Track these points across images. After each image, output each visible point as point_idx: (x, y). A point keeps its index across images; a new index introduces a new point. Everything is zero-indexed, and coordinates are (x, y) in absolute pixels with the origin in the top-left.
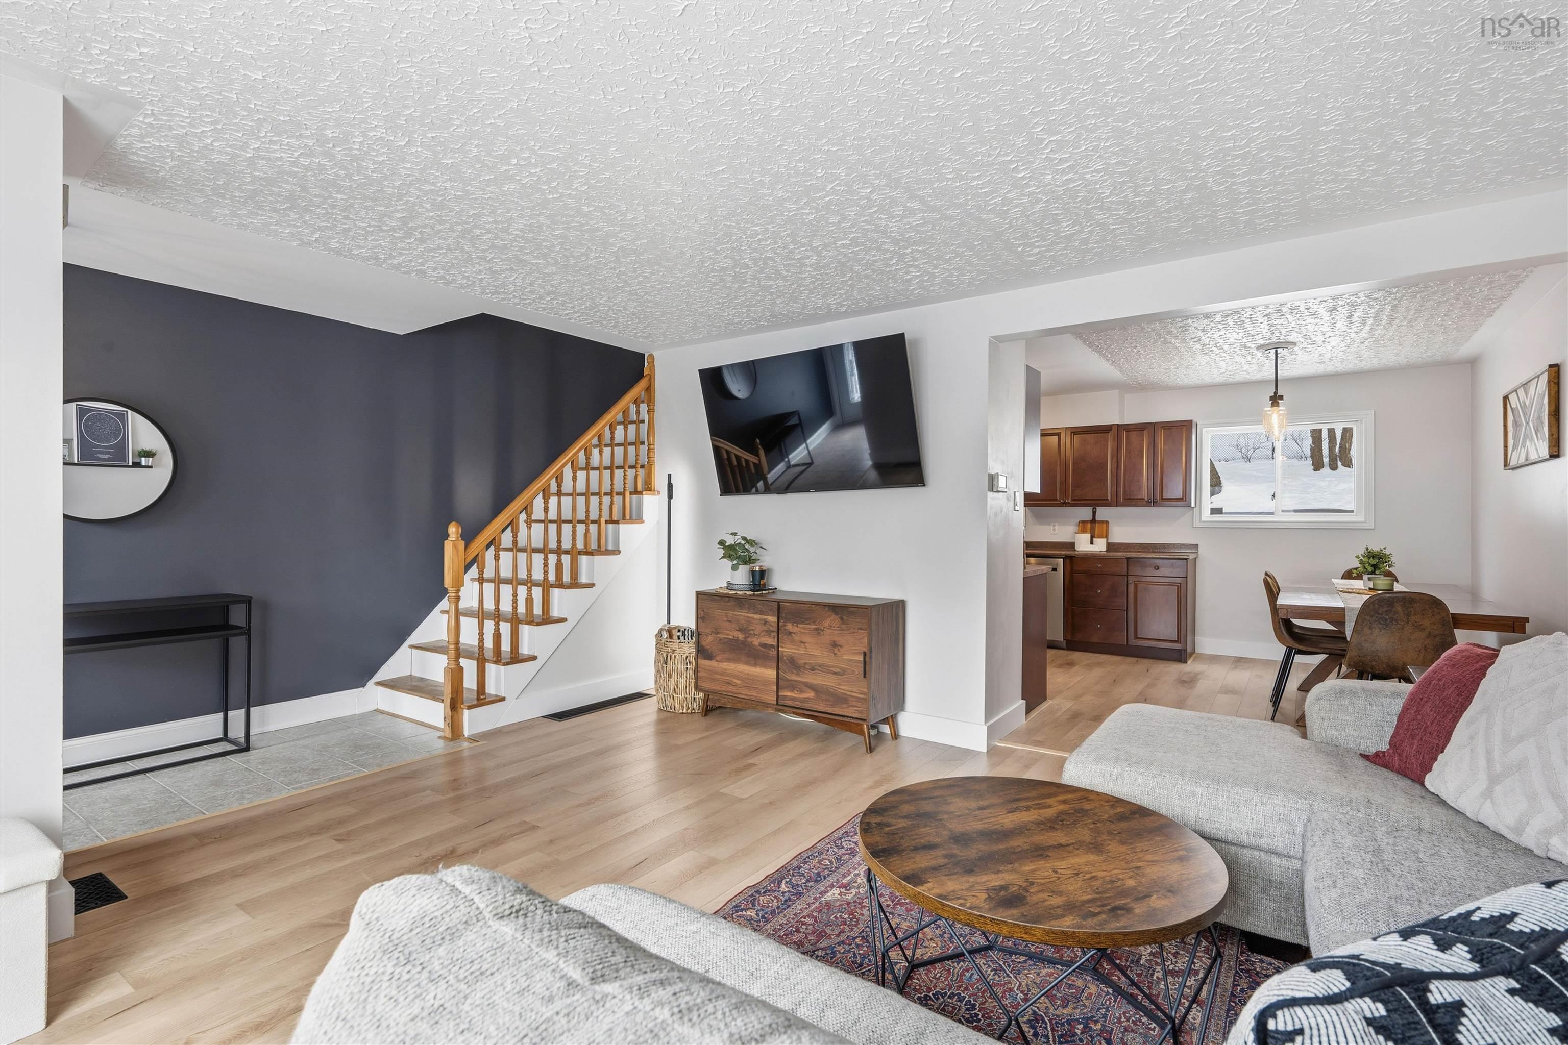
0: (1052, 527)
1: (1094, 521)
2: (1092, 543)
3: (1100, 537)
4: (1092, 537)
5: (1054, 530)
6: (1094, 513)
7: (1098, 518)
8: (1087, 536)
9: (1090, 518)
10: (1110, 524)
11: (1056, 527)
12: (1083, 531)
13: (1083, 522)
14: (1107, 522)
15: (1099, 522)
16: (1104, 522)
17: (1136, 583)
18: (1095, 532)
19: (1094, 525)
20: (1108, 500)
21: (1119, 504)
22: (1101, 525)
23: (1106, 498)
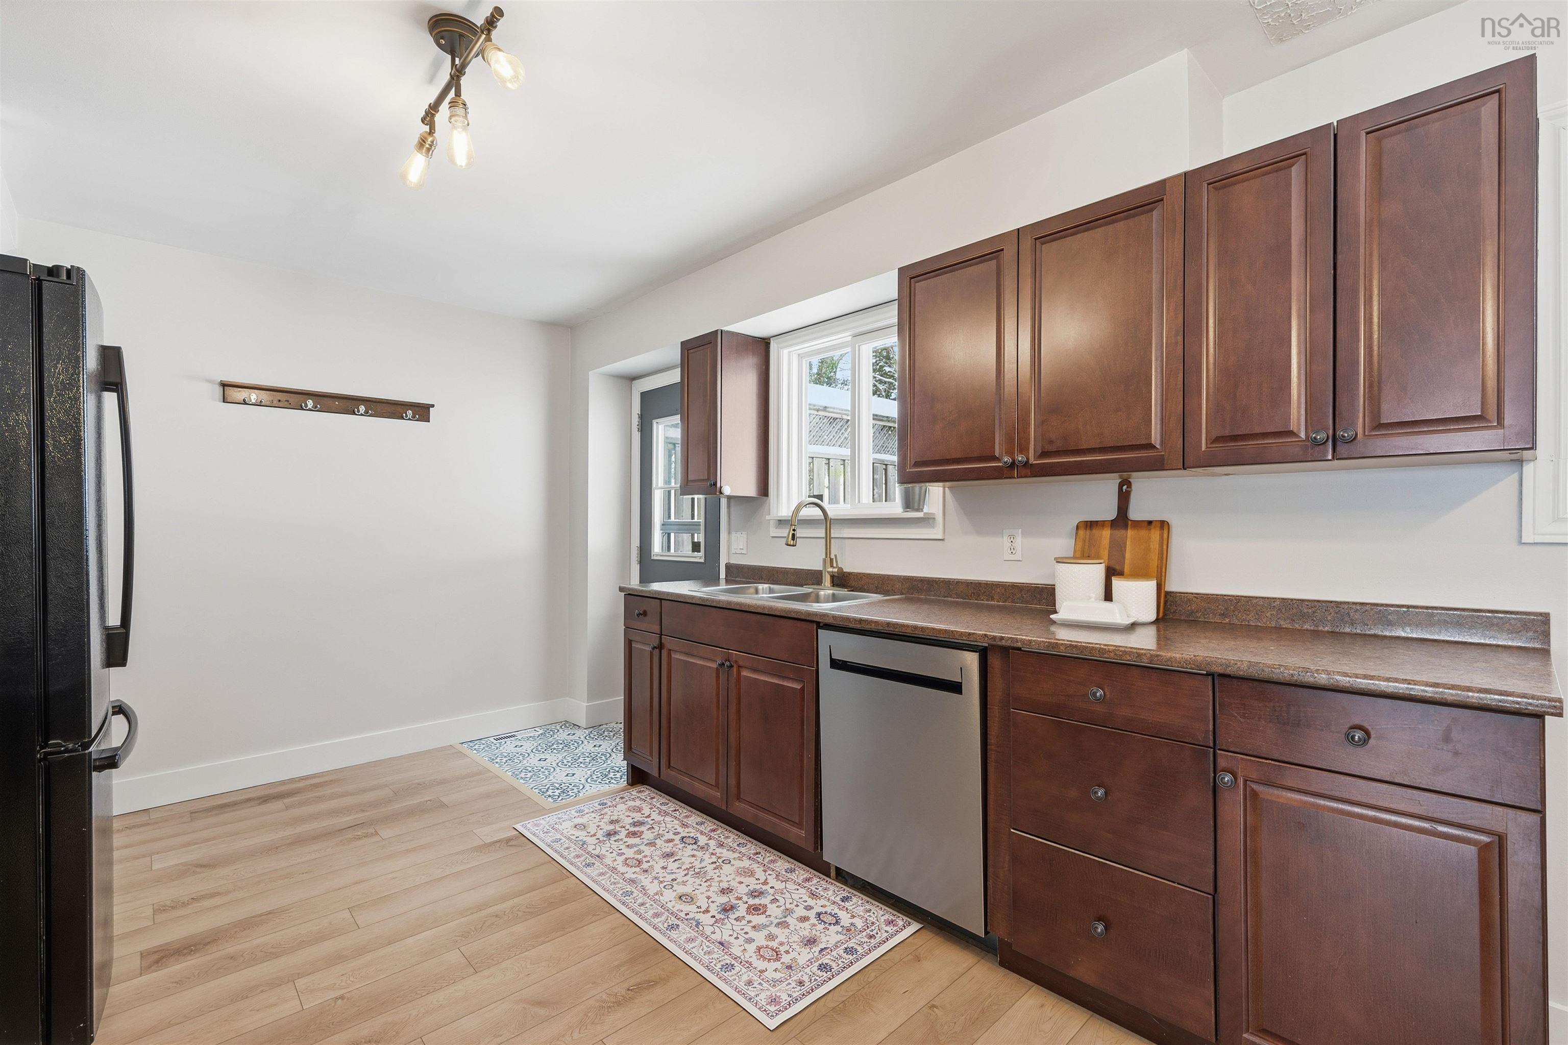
0: (1006, 541)
1: (1122, 520)
2: (1108, 596)
3: (1139, 574)
4: (1111, 573)
5: (1012, 551)
6: (1124, 498)
7: (1136, 513)
8: (1095, 572)
9: (1109, 512)
10: (1174, 531)
11: (1019, 540)
12: (1084, 554)
13: (1090, 525)
14: (1164, 525)
15: (1138, 524)
16: (1153, 524)
17: (1255, 786)
18: (1124, 558)
19: (1119, 533)
20: (1151, 446)
21: (1190, 459)
22: (1143, 533)
23: (1143, 442)
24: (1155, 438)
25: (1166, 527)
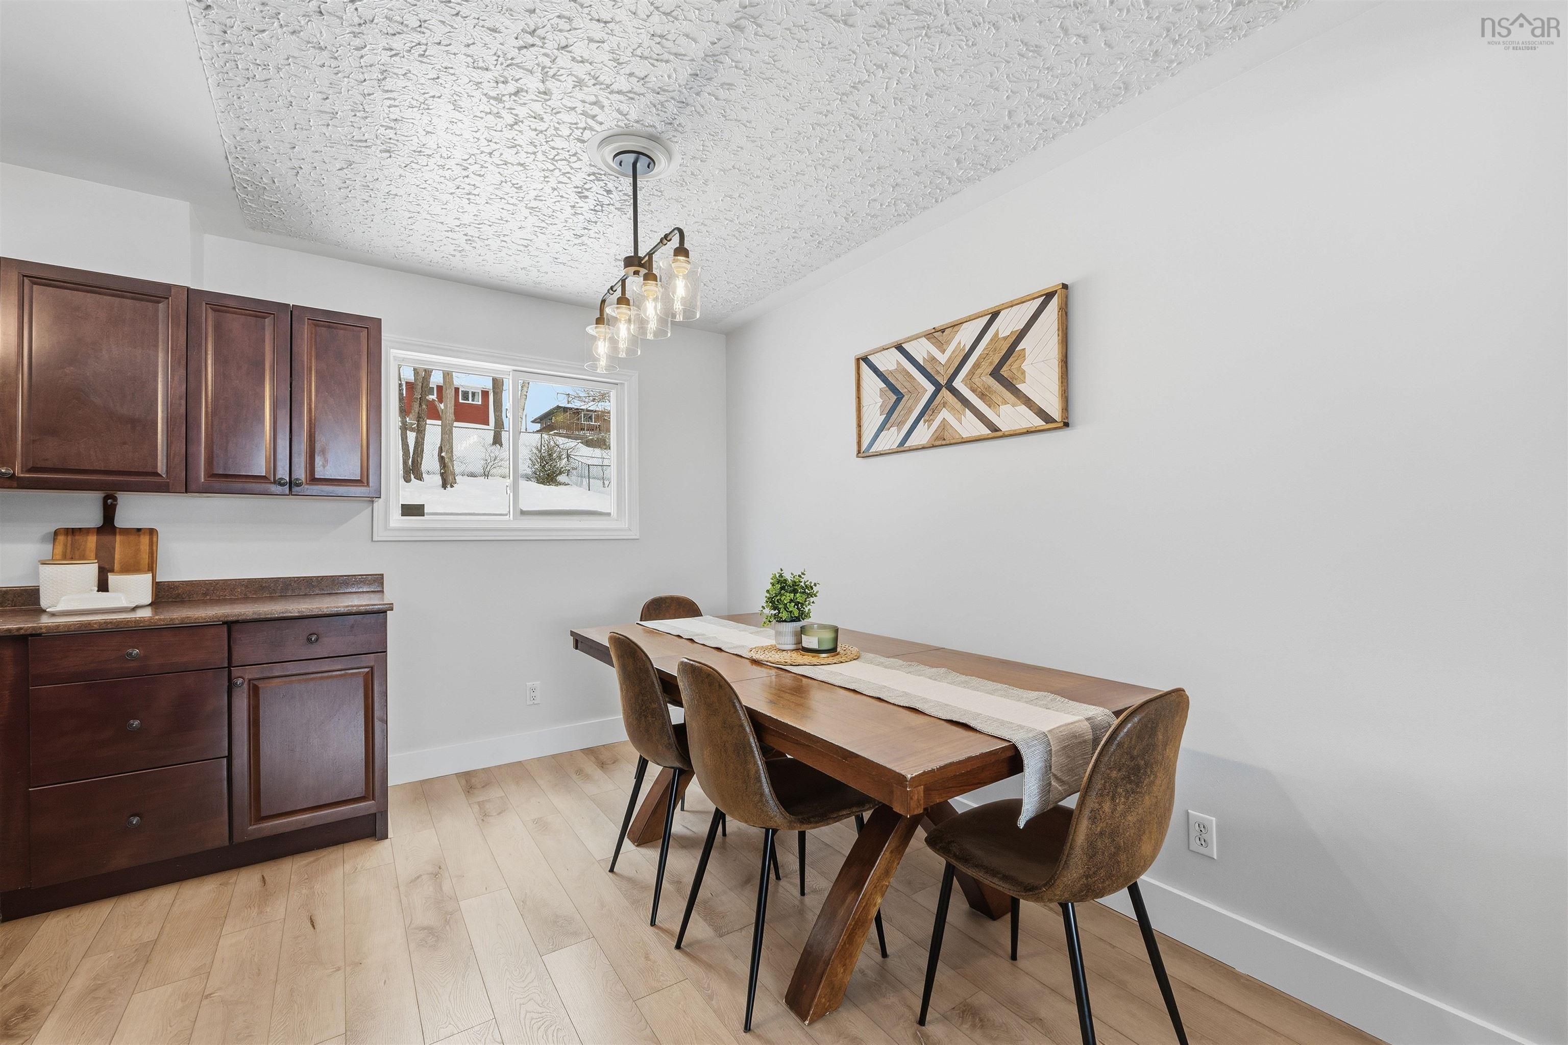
1: (108, 528)
2: (104, 588)
3: (131, 568)
4: (104, 570)
6: (110, 508)
7: (122, 522)
8: (84, 570)
9: (93, 521)
10: (163, 537)
13: (71, 532)
14: (152, 532)
15: (126, 531)
16: (143, 531)
17: (256, 683)
18: (113, 558)
19: (107, 539)
20: (157, 474)
21: (192, 486)
22: (132, 538)
23: (150, 470)
24: (161, 468)
25: (155, 533)
